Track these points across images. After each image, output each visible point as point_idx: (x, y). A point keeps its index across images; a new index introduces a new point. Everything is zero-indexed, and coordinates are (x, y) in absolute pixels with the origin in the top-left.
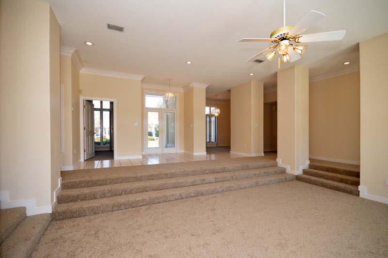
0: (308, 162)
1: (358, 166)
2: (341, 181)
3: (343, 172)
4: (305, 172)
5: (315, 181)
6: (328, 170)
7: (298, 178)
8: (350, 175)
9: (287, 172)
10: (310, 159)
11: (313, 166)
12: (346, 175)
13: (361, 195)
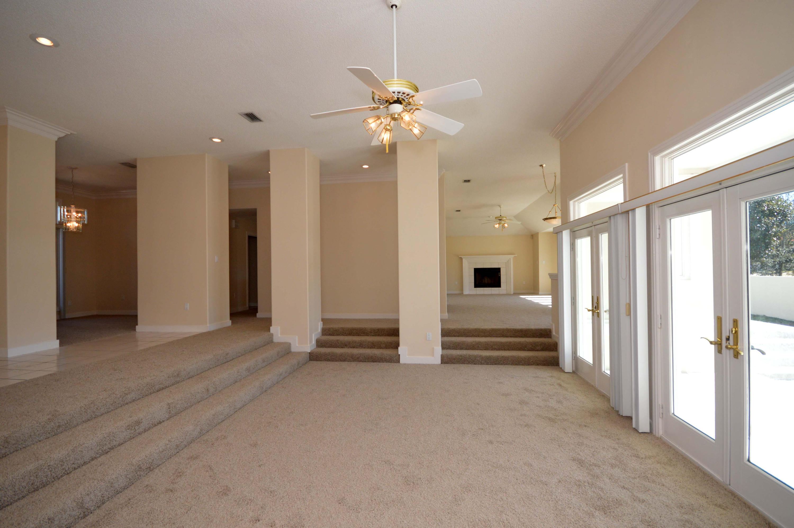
0: (320, 326)
1: (397, 321)
2: (373, 346)
3: (371, 332)
4: (320, 344)
5: (341, 355)
6: (352, 332)
7: (313, 357)
8: (379, 335)
9: (293, 349)
10: (323, 320)
11: (329, 329)
12: (375, 335)
13: (402, 361)
